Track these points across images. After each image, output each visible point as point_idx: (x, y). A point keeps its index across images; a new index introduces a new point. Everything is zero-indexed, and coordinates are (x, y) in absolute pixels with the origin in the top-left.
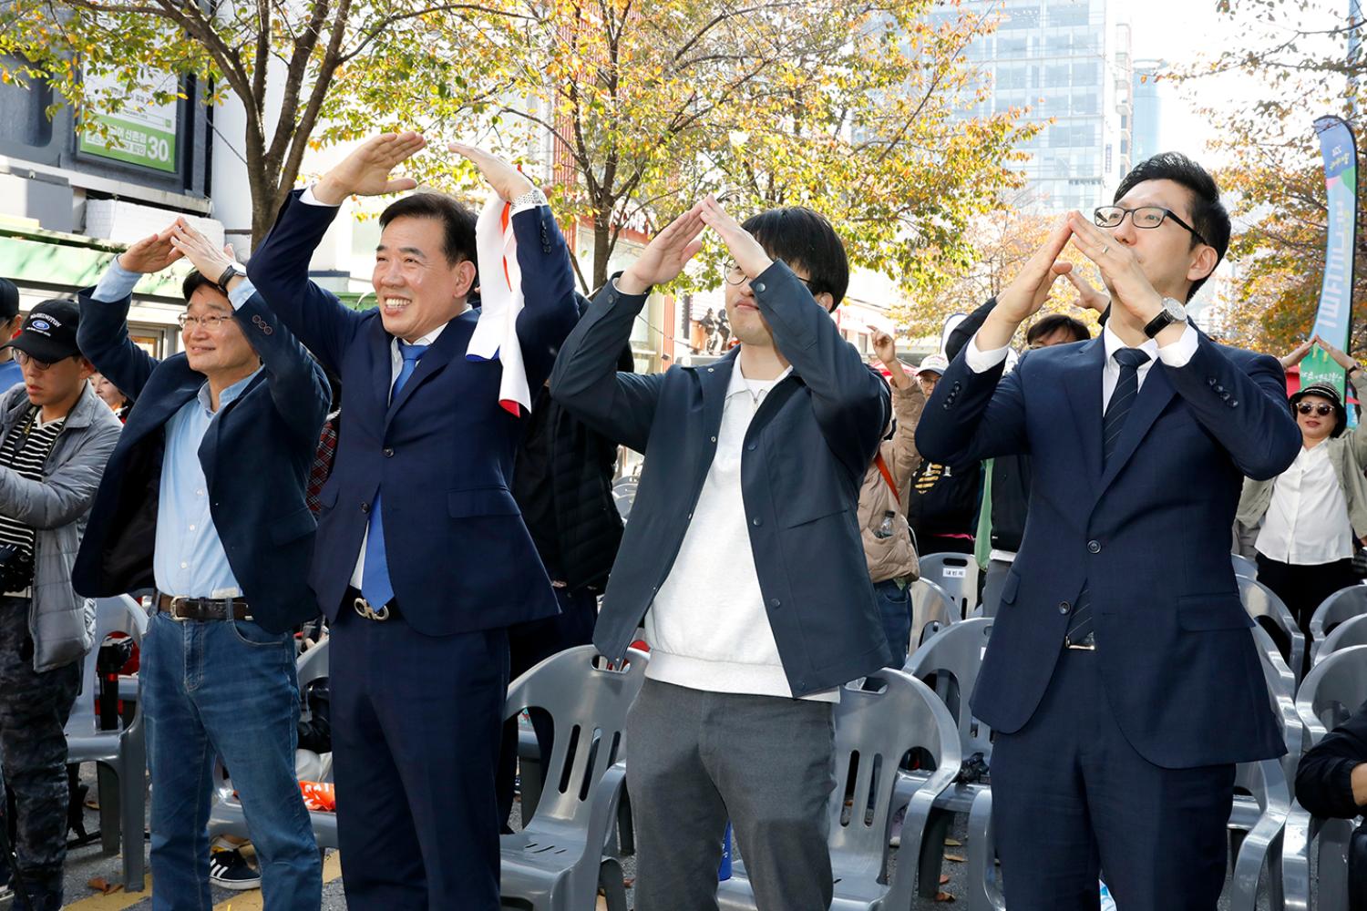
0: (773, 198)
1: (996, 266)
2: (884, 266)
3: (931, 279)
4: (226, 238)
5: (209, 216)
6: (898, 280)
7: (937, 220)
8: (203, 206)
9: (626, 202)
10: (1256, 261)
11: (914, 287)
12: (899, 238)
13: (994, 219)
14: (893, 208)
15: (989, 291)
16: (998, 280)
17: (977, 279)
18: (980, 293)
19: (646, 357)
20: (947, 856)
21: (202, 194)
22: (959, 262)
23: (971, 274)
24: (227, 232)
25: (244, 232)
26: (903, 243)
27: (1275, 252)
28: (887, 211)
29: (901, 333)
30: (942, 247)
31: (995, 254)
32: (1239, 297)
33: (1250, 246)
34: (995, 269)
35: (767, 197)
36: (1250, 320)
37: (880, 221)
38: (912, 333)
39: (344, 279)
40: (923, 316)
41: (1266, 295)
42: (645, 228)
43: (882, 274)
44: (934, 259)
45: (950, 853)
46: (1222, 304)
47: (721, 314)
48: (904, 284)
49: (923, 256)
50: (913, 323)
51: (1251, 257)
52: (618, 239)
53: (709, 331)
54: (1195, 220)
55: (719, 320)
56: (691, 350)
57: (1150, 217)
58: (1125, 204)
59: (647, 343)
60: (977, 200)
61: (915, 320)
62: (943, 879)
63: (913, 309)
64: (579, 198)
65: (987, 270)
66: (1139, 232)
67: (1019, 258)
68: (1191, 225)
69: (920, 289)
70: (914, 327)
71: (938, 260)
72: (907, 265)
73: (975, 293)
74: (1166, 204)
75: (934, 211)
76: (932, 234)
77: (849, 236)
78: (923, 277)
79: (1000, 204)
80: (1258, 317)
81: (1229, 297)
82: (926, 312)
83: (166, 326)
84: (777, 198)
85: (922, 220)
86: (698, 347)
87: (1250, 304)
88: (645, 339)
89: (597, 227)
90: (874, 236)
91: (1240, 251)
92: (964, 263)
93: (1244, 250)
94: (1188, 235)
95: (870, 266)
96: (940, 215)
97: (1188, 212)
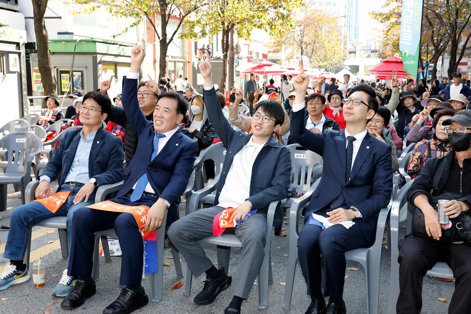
0: (224, 3)
1: (302, 27)
2: (263, 27)
3: (280, 32)
4: (25, 20)
5: (18, 12)
6: (268, 33)
7: (281, 10)
8: (15, 8)
9: (172, 5)
10: (391, 23)
11: (274, 35)
12: (268, 17)
13: (302, 10)
14: (266, 7)
15: (300, 36)
16: (303, 32)
17: (296, 32)
18: (297, 37)
19: (182, 62)
20: (284, 222)
21: (14, 3)
22: (289, 25)
23: (294, 30)
24: (26, 18)
25: (32, 18)
26: (270, 19)
27: (397, 19)
28: (264, 7)
29: (269, 52)
30: (283, 20)
31: (302, 23)
32: (385, 36)
33: (389, 18)
34: (302, 28)
35: (222, 3)
36: (388, 44)
37: (262, 11)
38: (274, 52)
39: (71, 35)
40: (277, 46)
41: (394, 35)
42: (180, 16)
43: (263, 30)
44: (281, 24)
45: (285, 221)
46: (379, 39)
47: (208, 46)
48: (270, 33)
49: (277, 24)
50: (274, 48)
51: (389, 22)
52: (169, 19)
53: (204, 53)
54: (369, 103)
55: (207, 49)
56: (198, 59)
57: (357, 102)
58: (350, 98)
59: (182, 57)
60: (295, 3)
61: (275, 47)
62: (283, 229)
63: (274, 43)
64: (155, 5)
65: (299, 29)
66: (353, 106)
67: (310, 24)
68: (368, 104)
69: (276, 36)
70: (274, 49)
71: (282, 24)
72: (271, 27)
73: (295, 37)
74: (361, 99)
75: (280, 7)
76: (280, 15)
77: (251, 16)
78: (277, 31)
79: (304, 4)
80: (391, 43)
81: (382, 36)
82: (279, 44)
83: (4, 52)
84: (226, 3)
85: (276, 10)
86: (200, 58)
87: (388, 38)
88: (182, 56)
89: (162, 15)
90: (260, 17)
91: (385, 19)
92: (291, 25)
93: (387, 19)
94: (367, 107)
95: (259, 27)
96: (282, 8)
97: (367, 101)
